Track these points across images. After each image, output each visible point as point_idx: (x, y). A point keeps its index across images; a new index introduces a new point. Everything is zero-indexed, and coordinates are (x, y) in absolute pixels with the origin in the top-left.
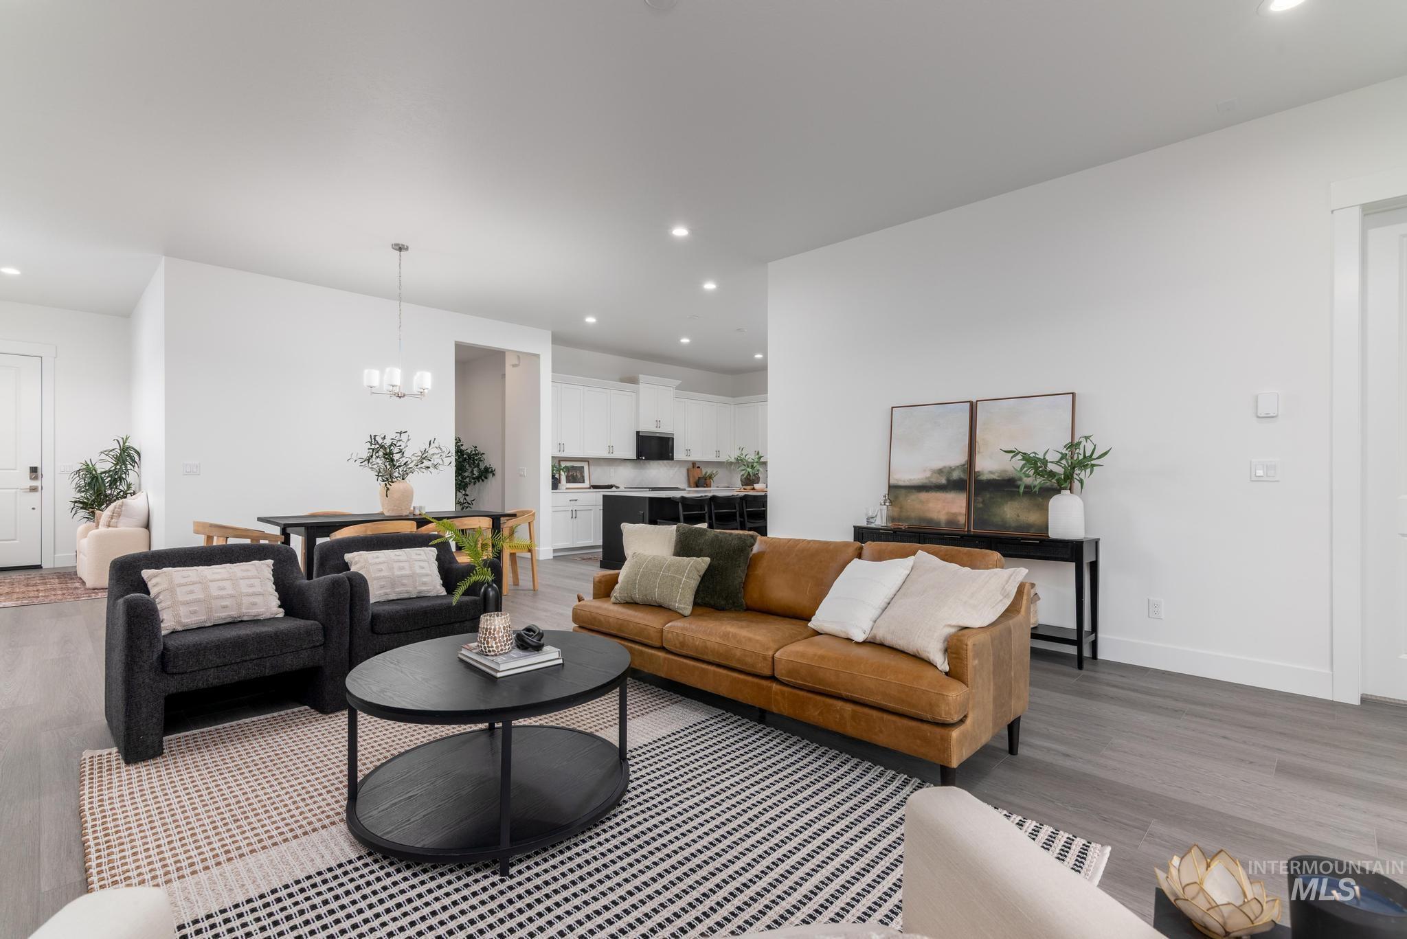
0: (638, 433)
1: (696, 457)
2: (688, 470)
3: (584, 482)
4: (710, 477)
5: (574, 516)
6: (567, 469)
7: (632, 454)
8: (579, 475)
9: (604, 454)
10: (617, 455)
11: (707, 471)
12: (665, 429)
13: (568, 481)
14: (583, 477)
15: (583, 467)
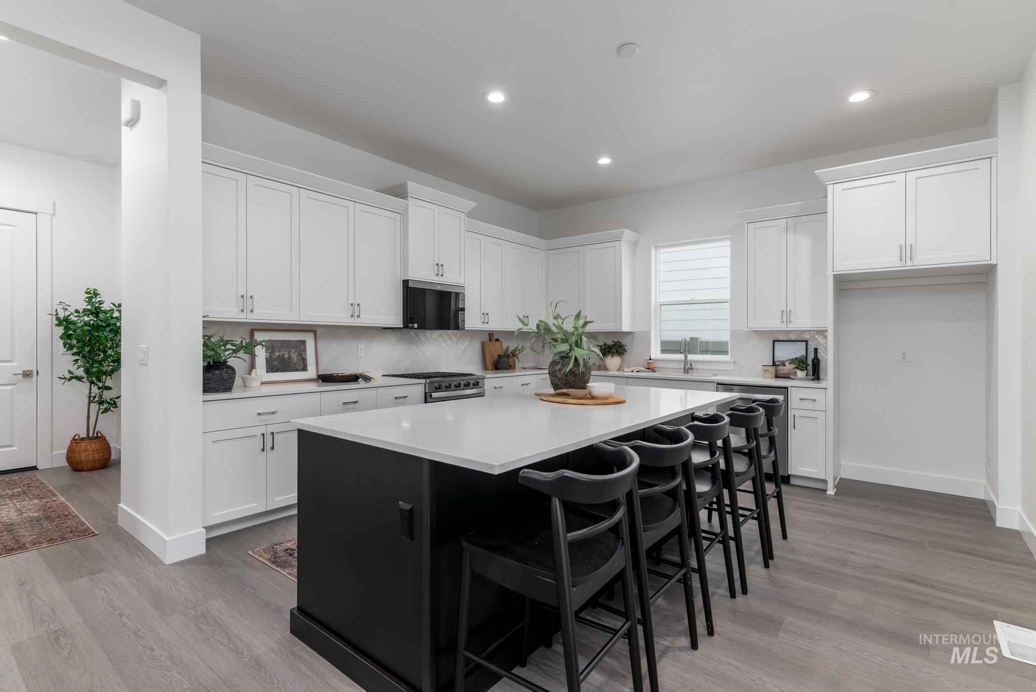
0: (406, 283)
1: (496, 325)
2: (483, 344)
3: (305, 368)
4: (514, 354)
5: (269, 445)
6: (271, 347)
7: (396, 319)
8: (295, 356)
9: (342, 318)
10: (368, 319)
11: (512, 345)
12: (450, 279)
13: (272, 367)
14: (304, 360)
15: (304, 342)
